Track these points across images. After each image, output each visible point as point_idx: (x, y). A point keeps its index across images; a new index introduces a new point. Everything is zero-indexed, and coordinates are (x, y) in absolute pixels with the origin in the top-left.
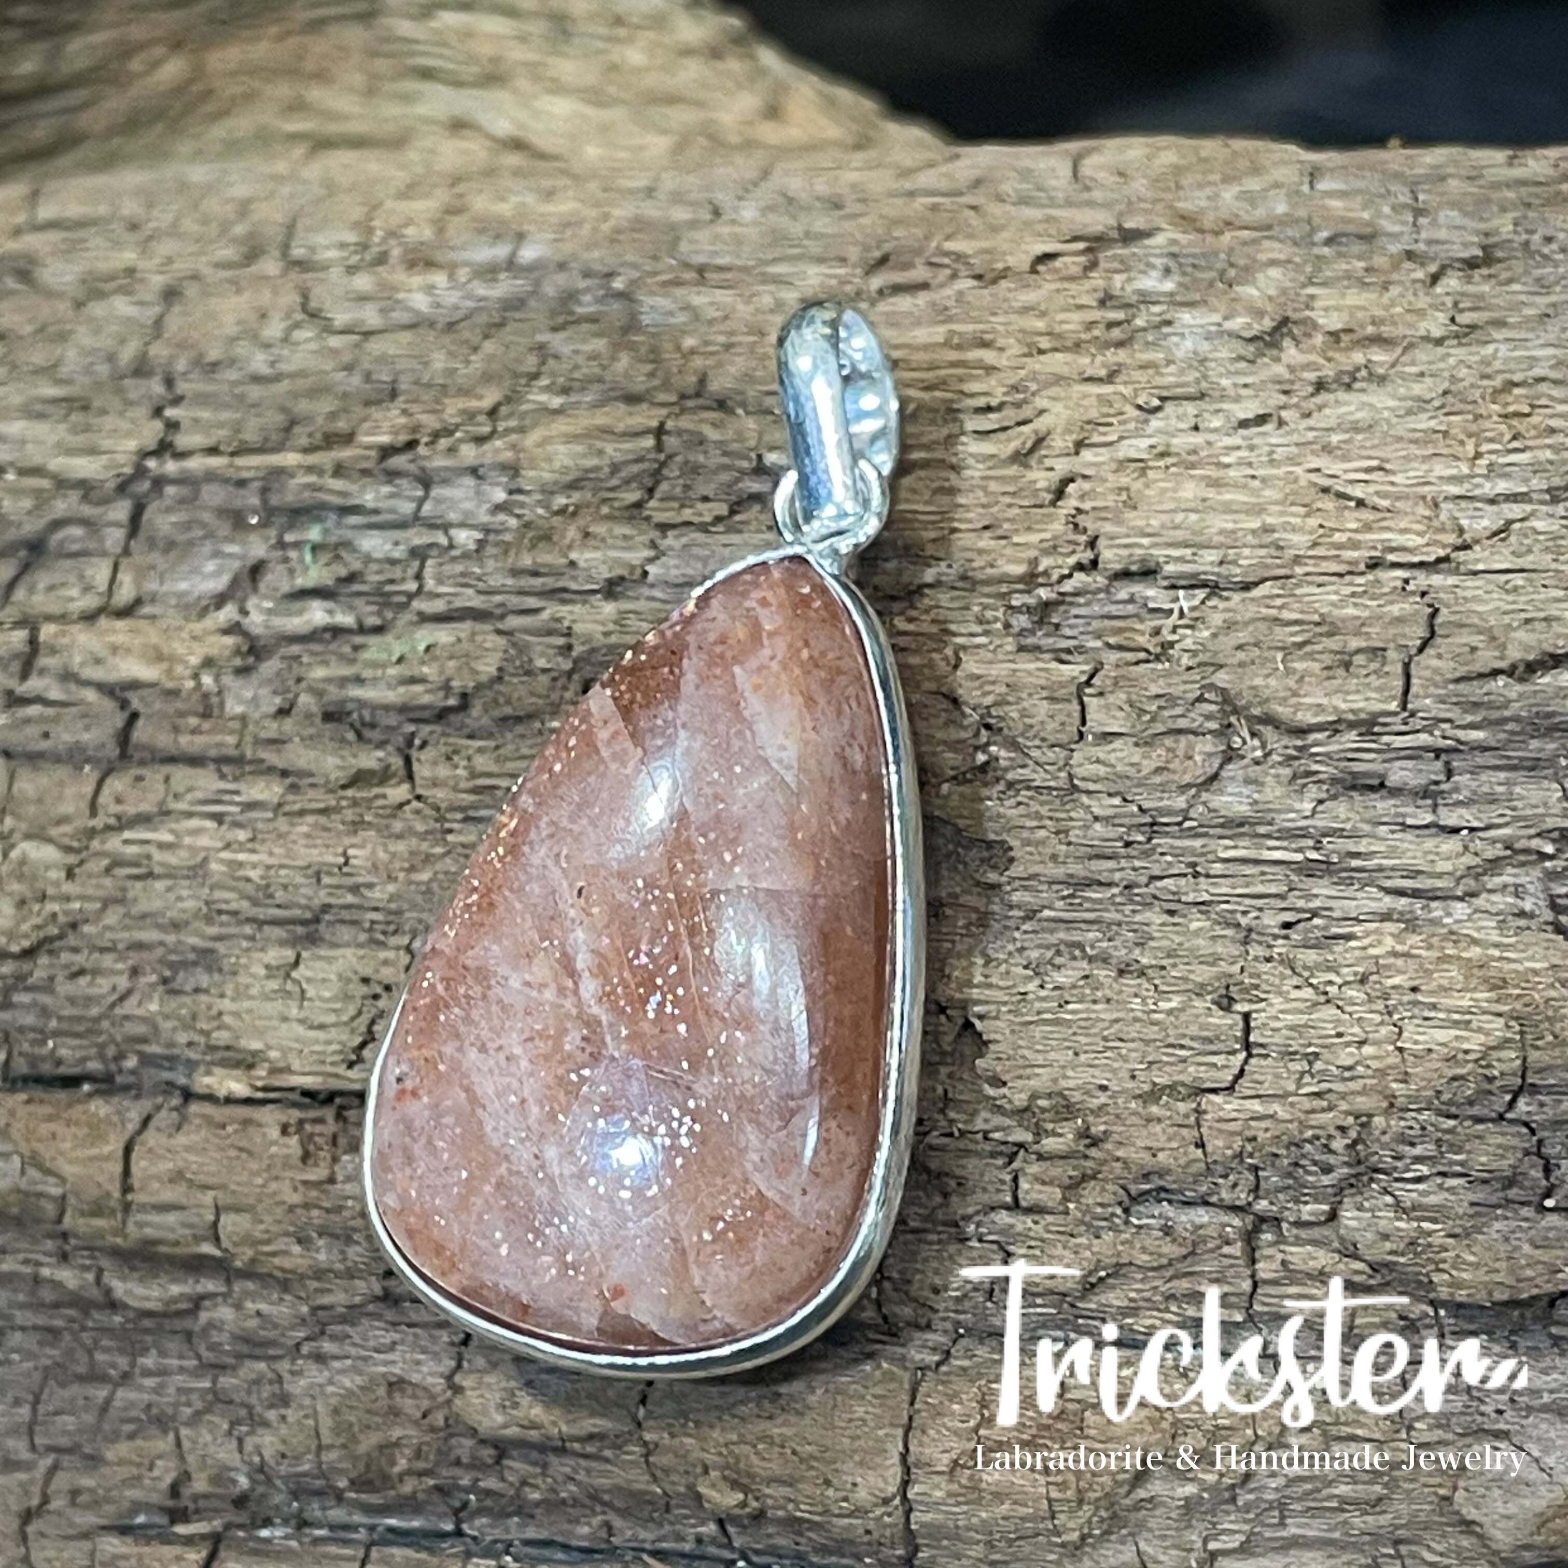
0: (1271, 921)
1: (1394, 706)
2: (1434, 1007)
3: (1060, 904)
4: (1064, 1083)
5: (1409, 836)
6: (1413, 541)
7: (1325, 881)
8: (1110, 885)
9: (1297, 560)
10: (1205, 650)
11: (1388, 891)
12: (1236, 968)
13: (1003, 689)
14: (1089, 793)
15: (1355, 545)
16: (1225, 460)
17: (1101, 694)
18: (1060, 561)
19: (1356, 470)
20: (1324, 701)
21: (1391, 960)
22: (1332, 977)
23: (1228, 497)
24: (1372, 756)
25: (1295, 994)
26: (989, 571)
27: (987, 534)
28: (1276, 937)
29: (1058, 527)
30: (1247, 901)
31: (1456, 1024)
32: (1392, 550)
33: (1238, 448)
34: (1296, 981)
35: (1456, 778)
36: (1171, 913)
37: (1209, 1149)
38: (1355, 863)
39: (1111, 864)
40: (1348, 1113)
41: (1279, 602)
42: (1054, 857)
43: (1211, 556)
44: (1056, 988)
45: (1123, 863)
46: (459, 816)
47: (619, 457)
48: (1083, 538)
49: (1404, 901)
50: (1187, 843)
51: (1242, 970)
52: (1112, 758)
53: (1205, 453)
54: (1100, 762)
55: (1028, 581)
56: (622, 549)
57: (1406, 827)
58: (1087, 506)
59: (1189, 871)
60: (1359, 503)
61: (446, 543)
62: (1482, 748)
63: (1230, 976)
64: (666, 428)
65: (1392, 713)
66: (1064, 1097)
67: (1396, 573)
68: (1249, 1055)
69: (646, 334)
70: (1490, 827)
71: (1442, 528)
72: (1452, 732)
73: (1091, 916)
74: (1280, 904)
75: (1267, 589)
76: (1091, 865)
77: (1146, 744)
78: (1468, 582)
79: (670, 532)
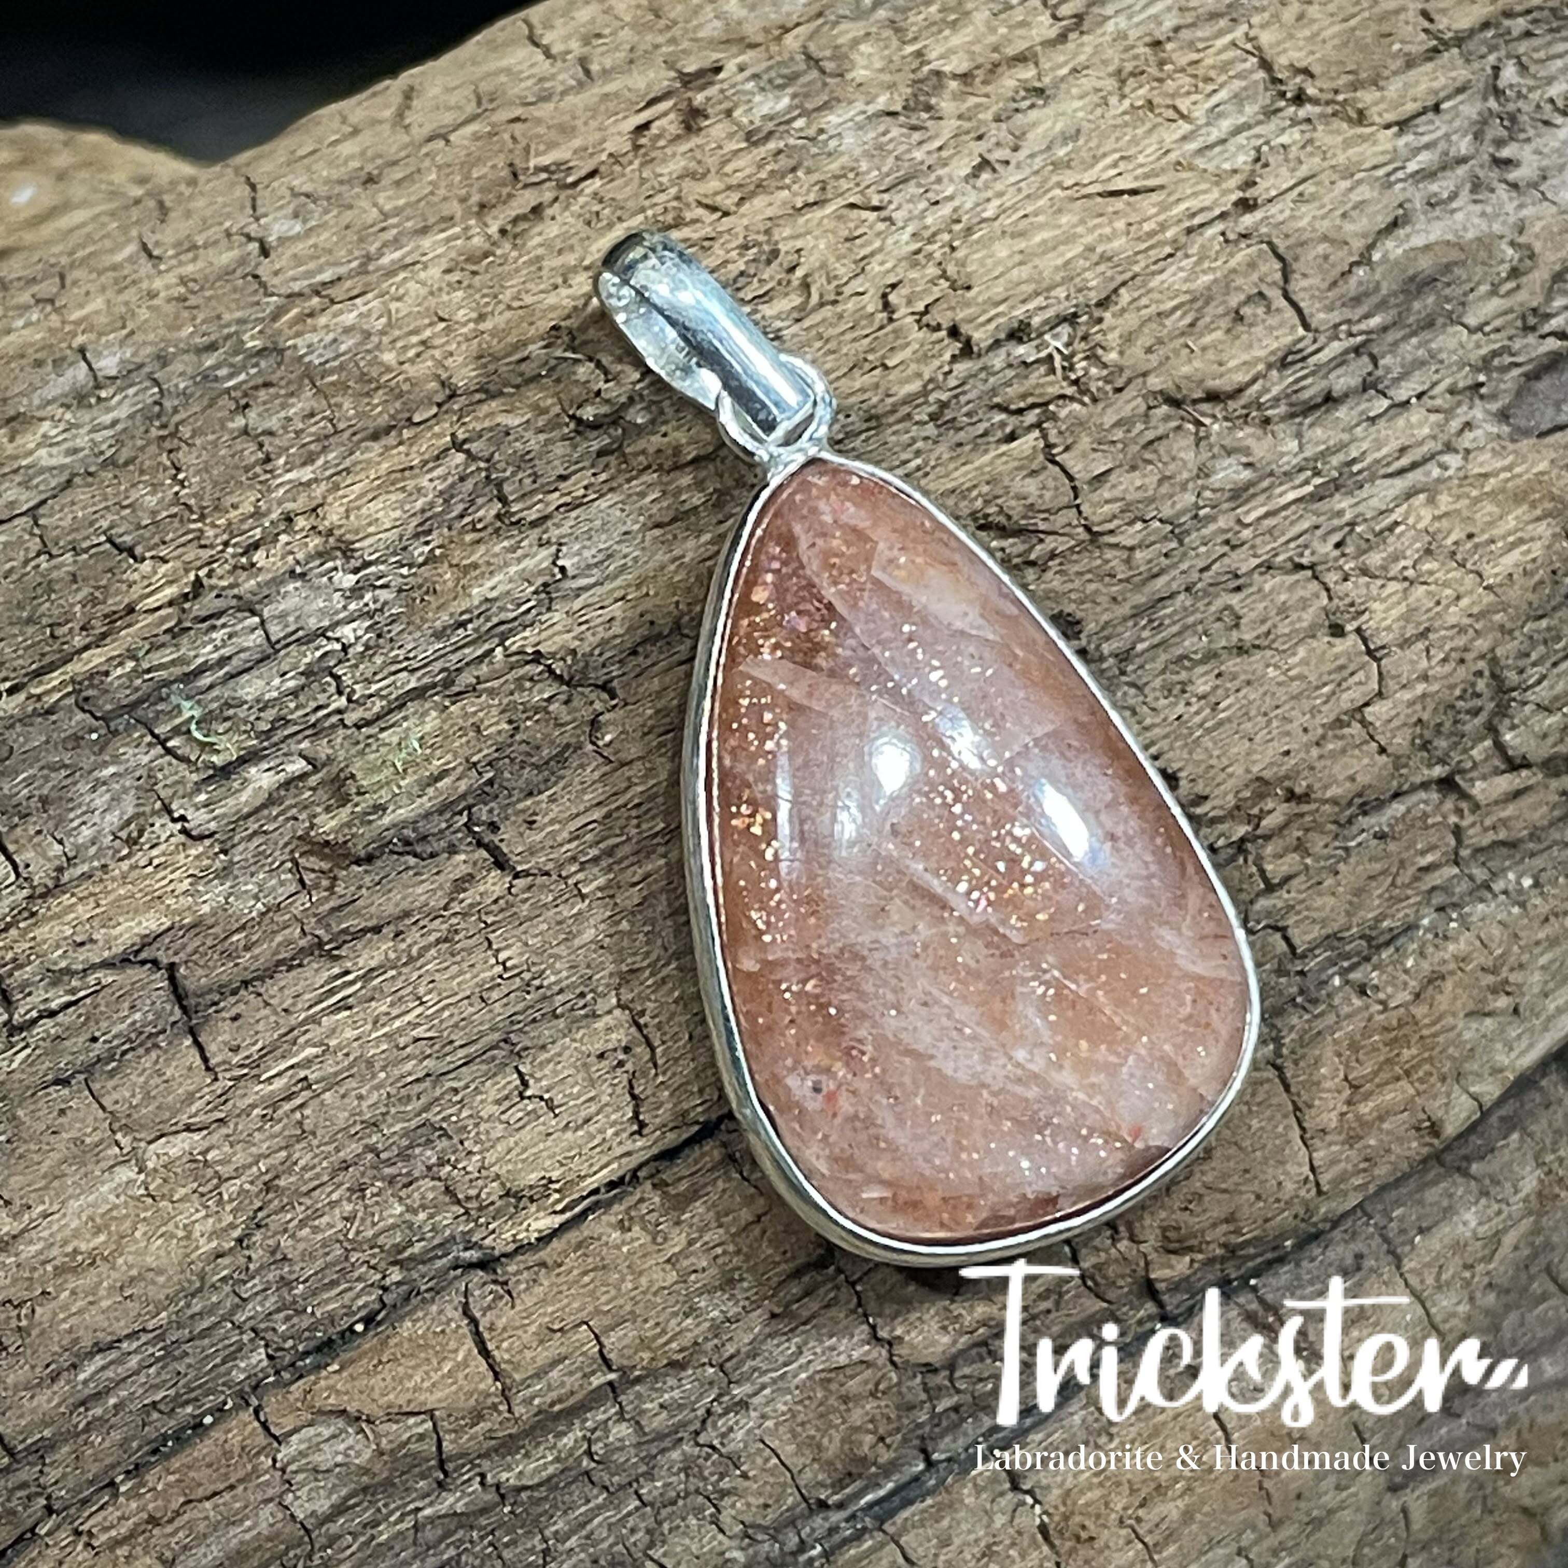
0: (1327, 548)
1: (1301, 331)
3: (1146, 634)
4: (1255, 769)
5: (1382, 423)
6: (1206, 200)
7: (1337, 496)
8: (1172, 596)
9: (1132, 261)
10: (1121, 370)
12: (1325, 601)
13: (985, 489)
14: (1112, 532)
15: (1163, 227)
17: (1067, 449)
18: (937, 363)
19: (1105, 169)
20: (1246, 357)
22: (1403, 563)
23: (1038, 239)
24: (1310, 380)
25: (1384, 594)
26: (890, 401)
27: (857, 372)
28: (1336, 559)
29: (917, 335)
30: (1292, 545)
31: (1514, 545)
32: (1194, 215)
34: (1379, 582)
35: (1382, 362)
36: (1238, 589)
37: (1390, 750)
38: (1355, 469)
39: (1164, 579)
40: (1475, 660)
41: (1144, 301)
42: (1114, 600)
43: (1061, 292)
44: (1200, 698)
45: (1175, 572)
46: (573, 869)
48: (942, 334)
49: (1410, 476)
50: (1212, 527)
51: (1330, 598)
52: (1117, 493)
53: (965, 218)
54: (1107, 502)
55: (925, 393)
56: (519, 560)
57: (1373, 420)
58: (920, 307)
59: (1226, 548)
60: (1134, 192)
61: (338, 646)
62: (1385, 329)
63: (1325, 609)
64: (461, 436)
65: (1301, 339)
66: (1259, 779)
67: (1210, 232)
68: (1378, 660)
69: (332, 372)
70: (1434, 384)
71: (1219, 177)
72: (1355, 329)
73: (1175, 629)
74: (1319, 533)
75: (1125, 296)
76: (1148, 589)
77: (1133, 468)
78: (1273, 209)
79: (549, 523)
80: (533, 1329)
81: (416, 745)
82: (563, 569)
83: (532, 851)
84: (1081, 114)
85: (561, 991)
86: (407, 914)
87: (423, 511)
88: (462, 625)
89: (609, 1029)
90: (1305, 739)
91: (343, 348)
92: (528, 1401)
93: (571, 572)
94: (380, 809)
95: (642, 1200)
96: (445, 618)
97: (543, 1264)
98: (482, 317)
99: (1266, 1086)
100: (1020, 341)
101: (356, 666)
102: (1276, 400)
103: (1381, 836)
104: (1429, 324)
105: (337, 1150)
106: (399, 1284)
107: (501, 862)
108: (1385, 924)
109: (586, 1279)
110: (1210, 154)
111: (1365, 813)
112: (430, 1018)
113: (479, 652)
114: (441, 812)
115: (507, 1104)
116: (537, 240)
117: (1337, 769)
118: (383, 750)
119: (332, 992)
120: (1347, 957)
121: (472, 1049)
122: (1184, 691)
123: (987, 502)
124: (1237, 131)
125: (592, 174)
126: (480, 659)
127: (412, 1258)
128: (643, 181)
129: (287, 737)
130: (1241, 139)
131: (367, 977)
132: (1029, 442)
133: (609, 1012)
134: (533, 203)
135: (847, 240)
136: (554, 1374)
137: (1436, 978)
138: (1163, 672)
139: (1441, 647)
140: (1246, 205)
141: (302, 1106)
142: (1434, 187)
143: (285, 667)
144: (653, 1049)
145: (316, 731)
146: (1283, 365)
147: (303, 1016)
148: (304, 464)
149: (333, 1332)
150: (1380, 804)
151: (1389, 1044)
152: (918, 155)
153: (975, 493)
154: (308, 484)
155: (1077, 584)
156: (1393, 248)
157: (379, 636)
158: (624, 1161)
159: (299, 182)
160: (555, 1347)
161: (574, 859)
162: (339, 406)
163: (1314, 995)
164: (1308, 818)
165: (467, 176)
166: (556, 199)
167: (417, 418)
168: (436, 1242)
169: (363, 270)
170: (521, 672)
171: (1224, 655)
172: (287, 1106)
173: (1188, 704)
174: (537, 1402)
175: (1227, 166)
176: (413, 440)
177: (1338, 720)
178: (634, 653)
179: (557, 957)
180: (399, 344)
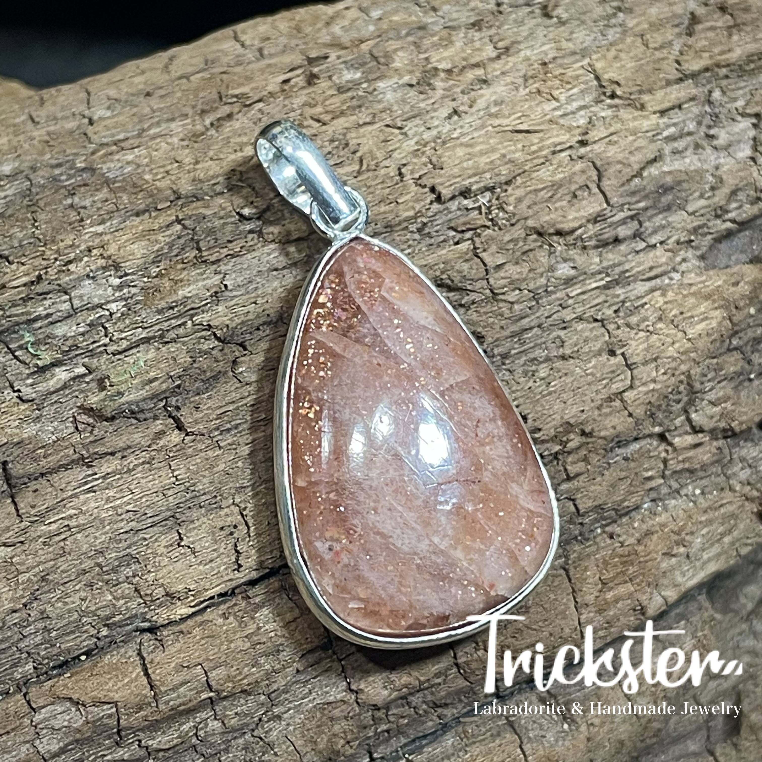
0: (609, 312)
1: (605, 205)
2: (692, 317)
3: (516, 346)
4: (566, 417)
5: (642, 254)
6: (563, 139)
7: (617, 288)
8: (531, 328)
9: (524, 164)
10: (514, 214)
11: (646, 280)
12: (607, 338)
13: (442, 266)
14: (503, 294)
15: (540, 149)
16: (455, 136)
17: (485, 250)
18: (423, 203)
19: (514, 120)
20: (577, 215)
21: (665, 306)
22: (647, 323)
23: (478, 149)
25: (637, 337)
26: (397, 219)
27: (382, 204)
28: (614, 318)
29: (414, 188)
30: (593, 309)
31: (702, 320)
32: (556, 146)
33: (455, 129)
34: (635, 331)
35: (644, 225)
36: (565, 328)
37: (634, 415)
38: (627, 274)
39: (527, 320)
40: (679, 375)
41: (529, 183)
42: (502, 328)
43: (488, 175)
44: (541, 380)
45: (533, 317)
46: (217, 433)
47: (168, 240)
48: (427, 190)
49: (654, 281)
50: (553, 297)
51: (610, 337)
52: (507, 274)
53: (443, 137)
54: (503, 278)
55: (415, 217)
56: (204, 279)
57: (637, 252)
58: (417, 176)
59: (560, 308)
60: (528, 132)
61: (107, 313)
62: (646, 209)
63: (606, 342)
64: (180, 218)
65: (605, 209)
66: (568, 423)
67: (563, 154)
68: (631, 370)
69: (119, 181)
70: (669, 238)
71: (570, 129)
72: (632, 207)
73: (532, 345)
74: (607, 305)
75: (519, 180)
76: (519, 324)
77: (517, 263)
78: (596, 147)
79: (221, 263)
80: (173, 665)
81: (142, 364)
82: (226, 286)
83: (196, 422)
84: (504, 94)
85: (204, 494)
86: (129, 447)
87: (158, 251)
88: (172, 308)
89: (227, 515)
90: (592, 405)
91: (126, 171)
92: (167, 703)
93: (230, 287)
94: (120, 394)
95: (235, 605)
96: (163, 304)
97: (182, 632)
98: (197, 162)
99: (560, 578)
100: (466, 198)
101: (116, 323)
102: (590, 238)
103: (626, 459)
104: (668, 208)
105: (81, 563)
106: (106, 637)
107: (180, 427)
108: (626, 504)
109: (203, 642)
110: (567, 118)
111: (619, 447)
112: (136, 501)
113: (179, 323)
114: (152, 399)
115: (171, 549)
116: (228, 129)
117: (607, 422)
118: (126, 366)
119: (86, 483)
120: (605, 520)
121: (156, 519)
122: (533, 375)
123: (442, 273)
124: (581, 108)
125: (260, 101)
126: (180, 326)
127: (114, 624)
128: (285, 106)
129: (77, 355)
130: (582, 113)
131: (104, 478)
132: (465, 246)
133: (228, 507)
134: (228, 112)
135: (383, 141)
136: (182, 689)
137: (649, 533)
138: (523, 365)
139: (664, 367)
140: (583, 143)
141: (64, 539)
142: (676, 145)
143: (78, 321)
144: (249, 528)
145: (92, 354)
146: (596, 221)
147: (70, 493)
148: (99, 224)
149: (69, 658)
150: (627, 443)
151: (624, 563)
152: (422, 105)
153: (436, 267)
154: (101, 234)
155: (484, 317)
156: (653, 171)
157: (129, 310)
158: (228, 584)
159: (112, 93)
160: (184, 675)
161: (218, 429)
162: (121, 197)
163: (587, 536)
164: (590, 445)
165: (196, 96)
166: (240, 111)
167: (159, 207)
168: (127, 616)
169: (139, 135)
170: (199, 335)
171: (556, 359)
172: (57, 538)
173: (535, 382)
174: (171, 703)
175: (575, 124)
176: (156, 217)
177: (610, 398)
178: (258, 329)
179: (204, 476)
180: (154, 171)
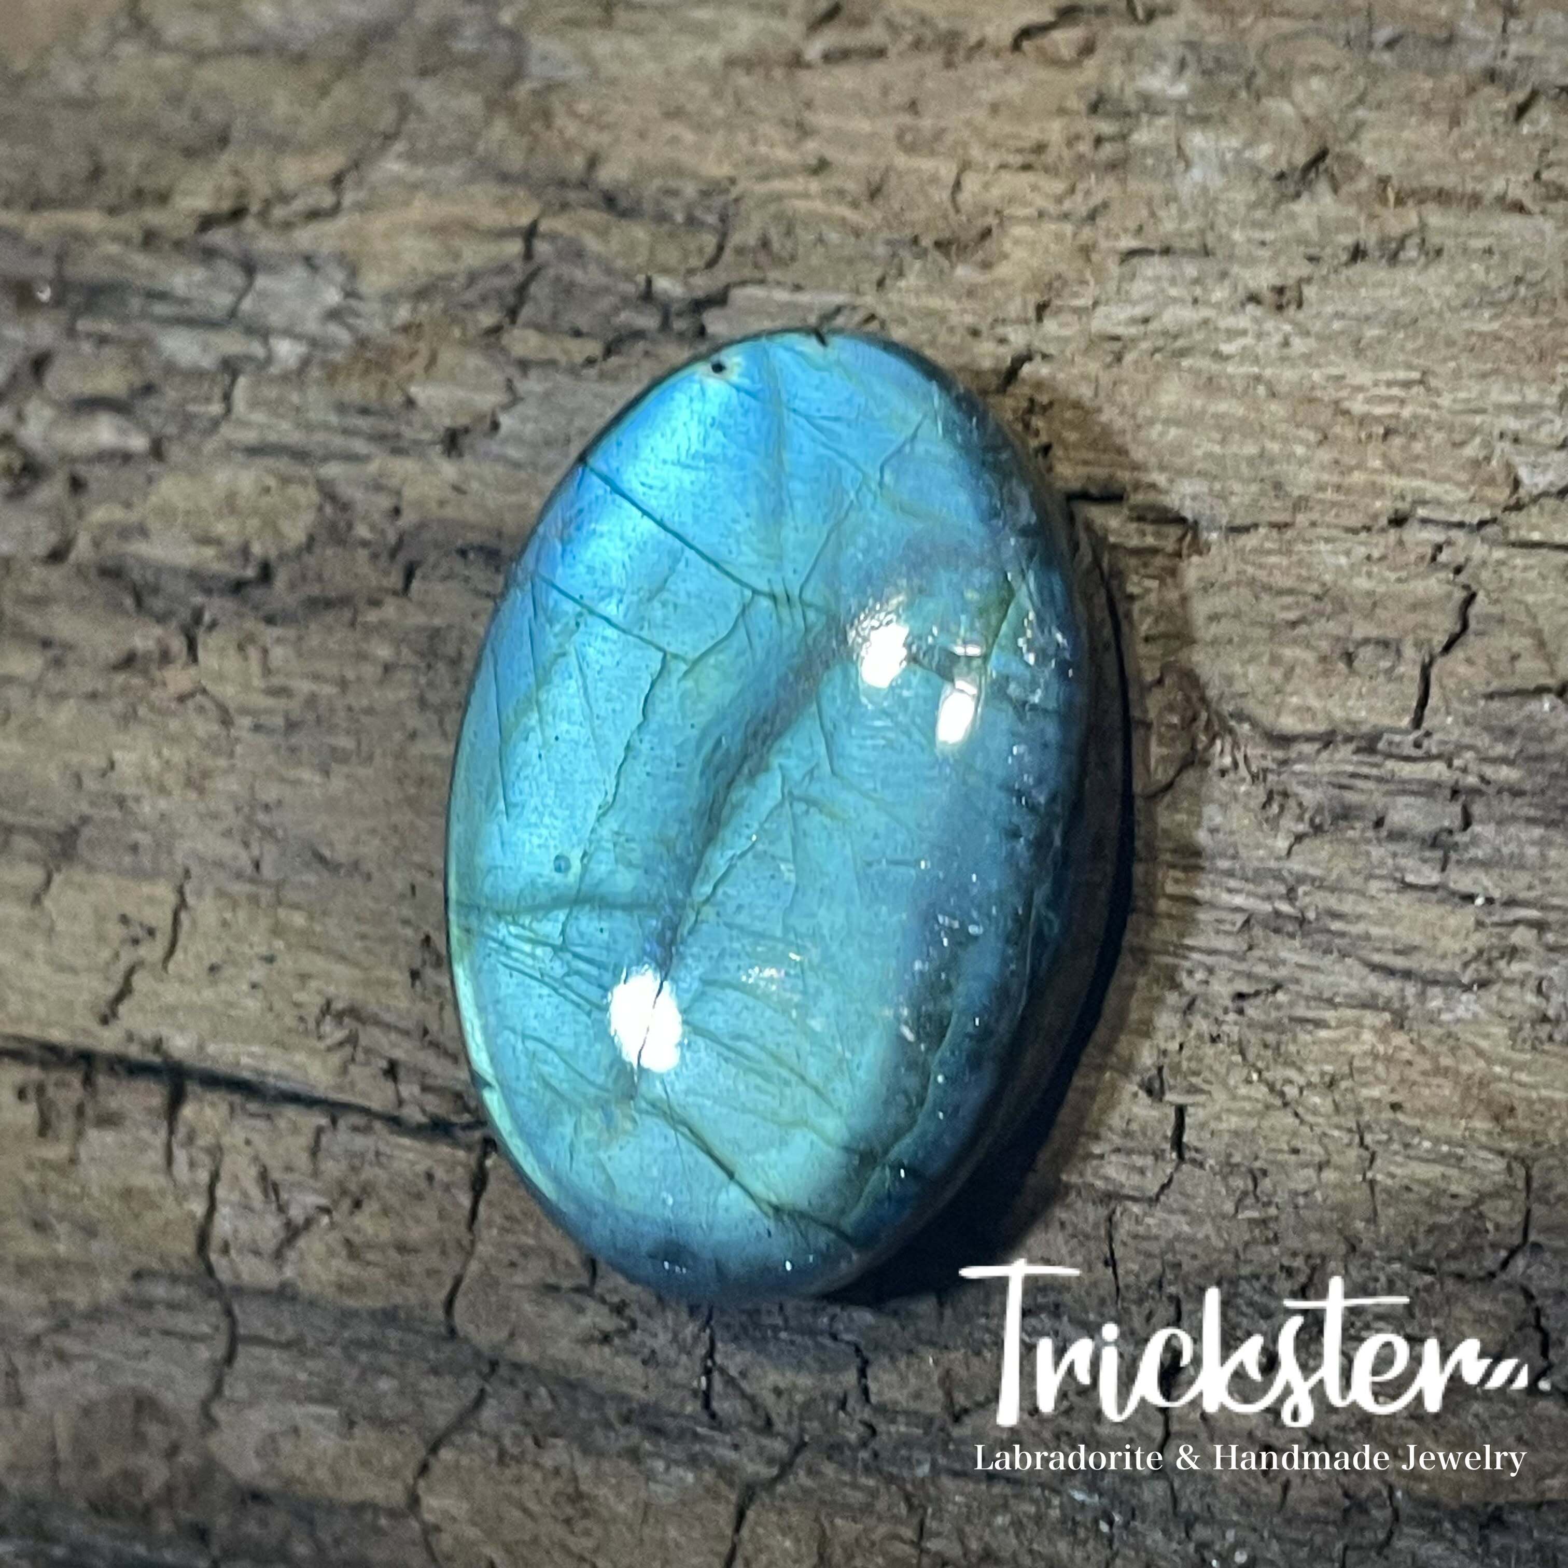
2: (1418, 1131)
11: (1375, 968)
16: (1225, 348)
21: (1370, 1063)
33: (1244, 333)
47: (479, 264)
